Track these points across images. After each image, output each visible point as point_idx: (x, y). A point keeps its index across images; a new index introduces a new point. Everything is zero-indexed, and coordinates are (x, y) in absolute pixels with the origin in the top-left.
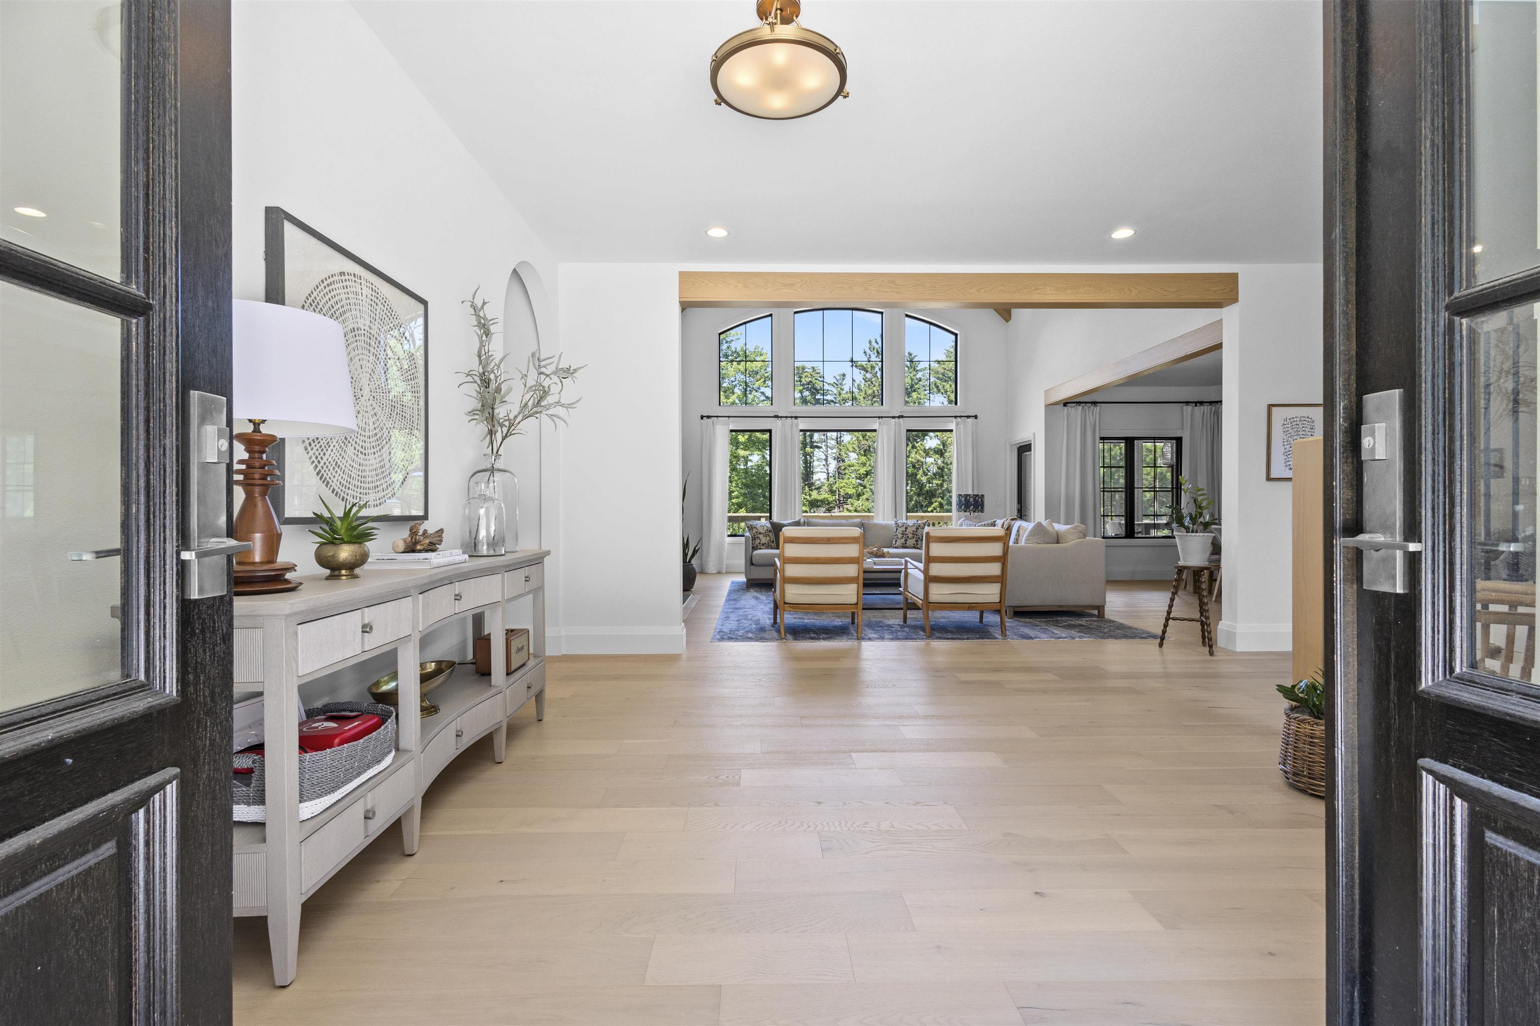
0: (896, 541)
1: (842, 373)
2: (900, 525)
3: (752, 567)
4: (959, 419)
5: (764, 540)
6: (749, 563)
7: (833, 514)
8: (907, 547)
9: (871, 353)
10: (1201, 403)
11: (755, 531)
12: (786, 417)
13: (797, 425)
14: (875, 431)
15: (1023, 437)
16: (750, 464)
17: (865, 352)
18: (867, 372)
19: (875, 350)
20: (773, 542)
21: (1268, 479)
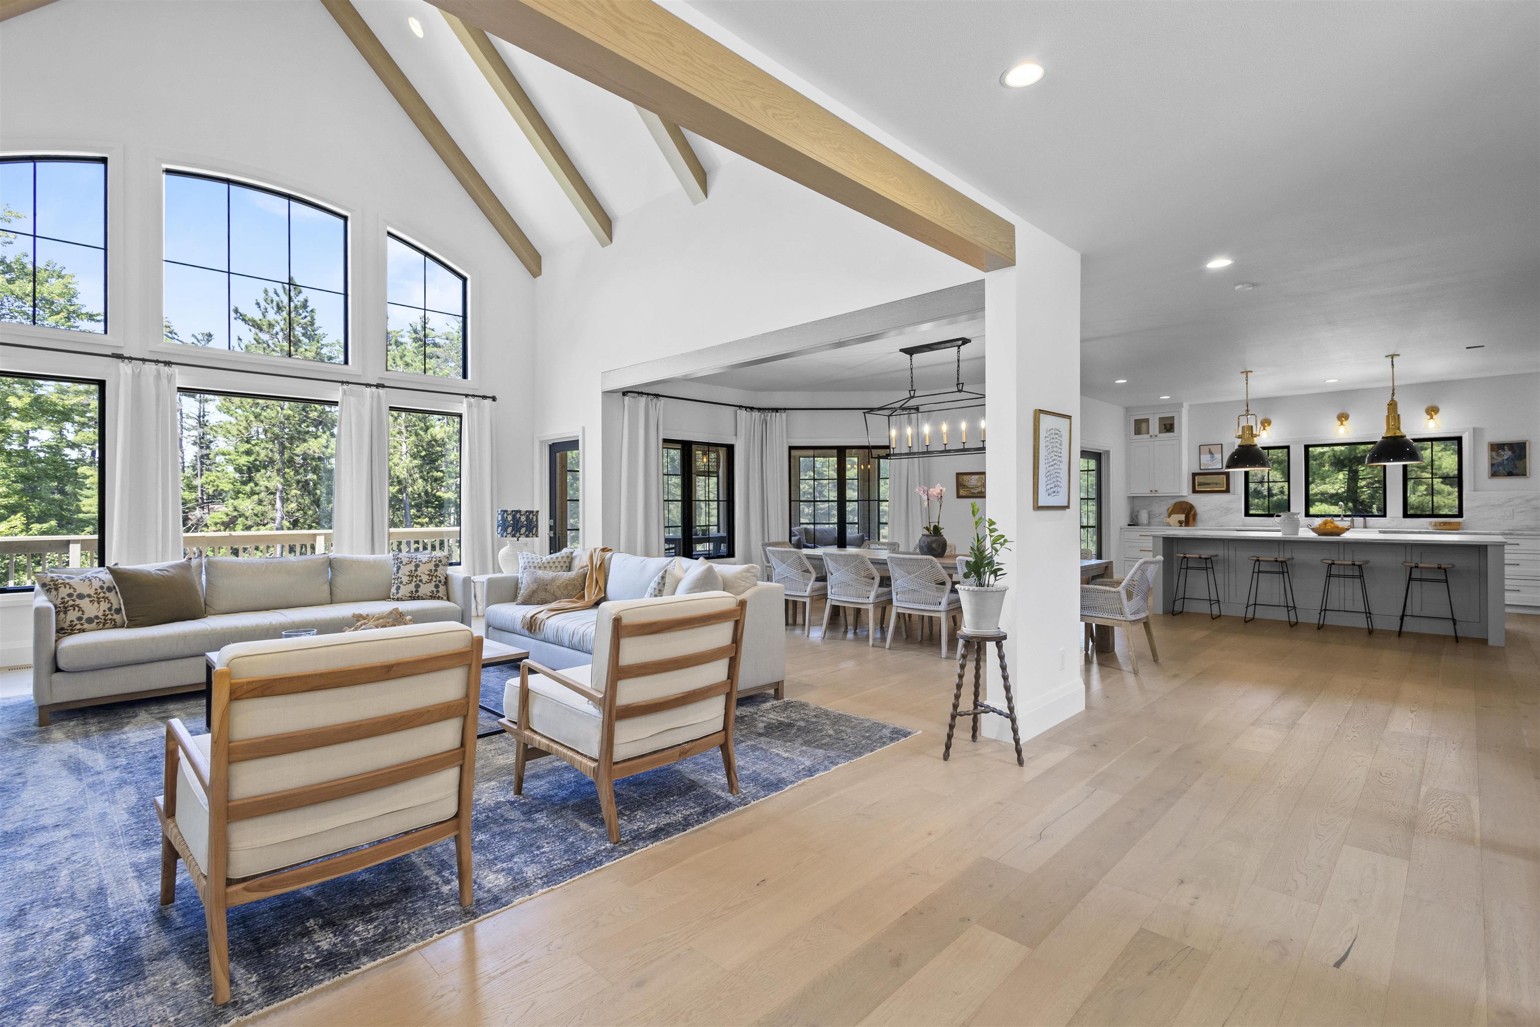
0: (398, 588)
1: (206, 332)
2: (405, 560)
3: (57, 676)
4: (472, 400)
5: (91, 609)
6: (47, 667)
7: (233, 533)
8: (418, 598)
9: (267, 306)
10: (752, 409)
11: (64, 592)
12: (144, 360)
13: (170, 378)
14: (335, 403)
15: (560, 432)
16: (31, 444)
17: (258, 304)
18: (261, 330)
19: (275, 303)
20: (118, 611)
21: (1036, 507)
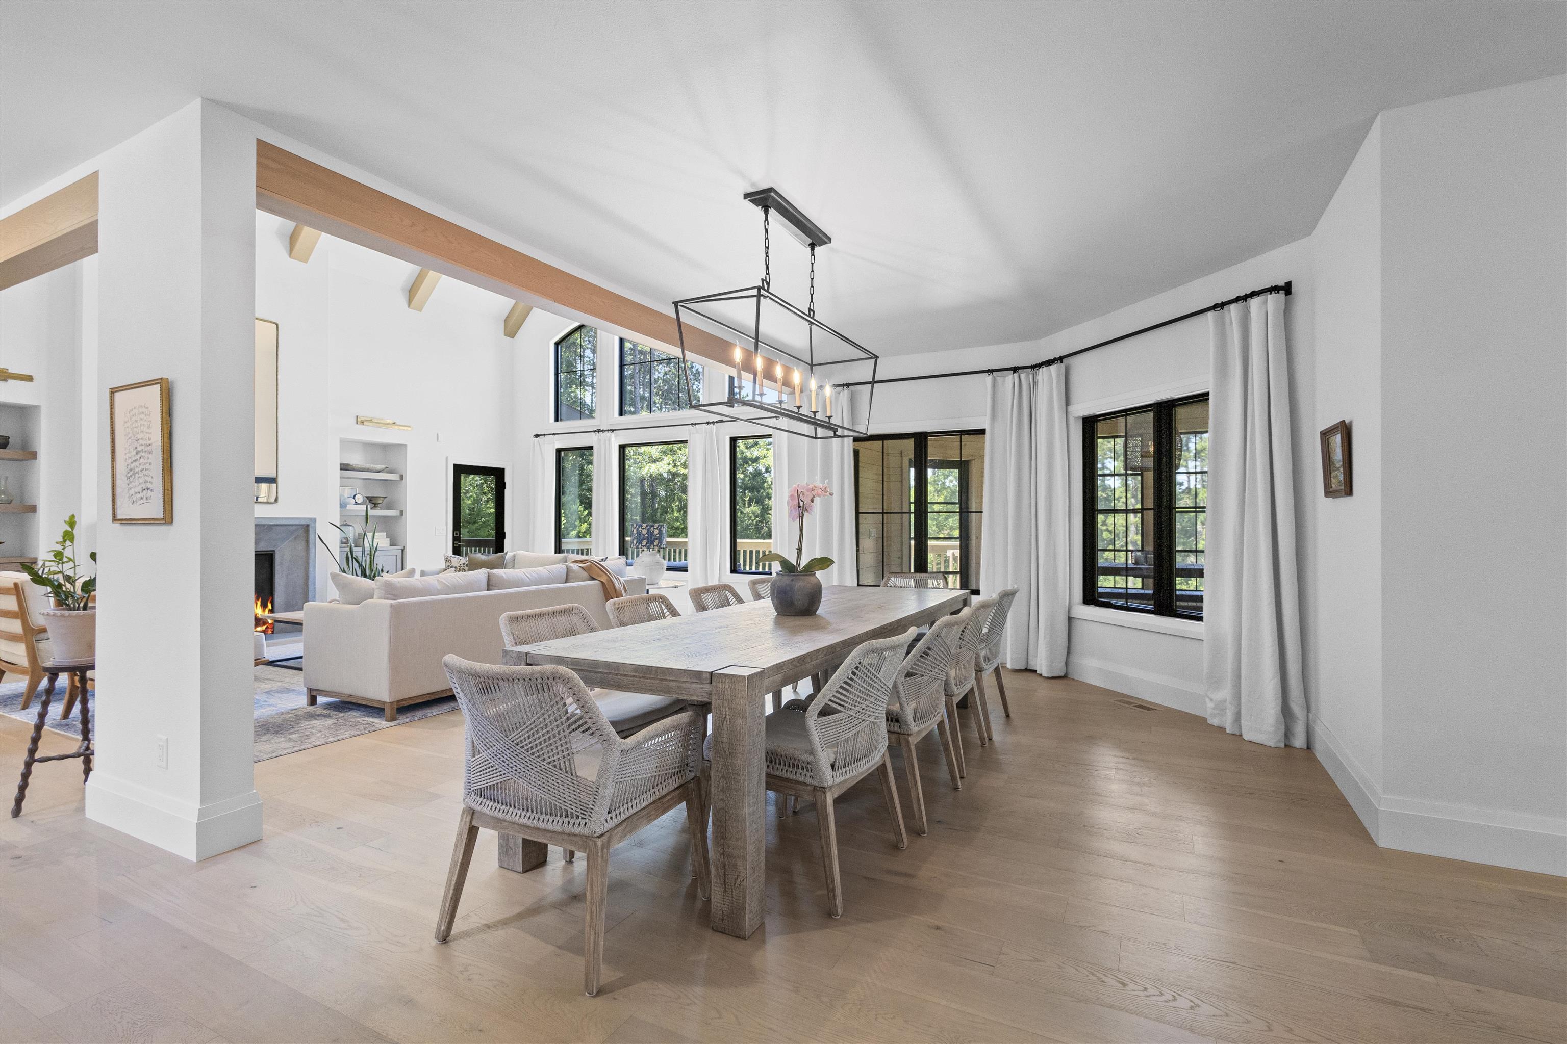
21: (115, 519)
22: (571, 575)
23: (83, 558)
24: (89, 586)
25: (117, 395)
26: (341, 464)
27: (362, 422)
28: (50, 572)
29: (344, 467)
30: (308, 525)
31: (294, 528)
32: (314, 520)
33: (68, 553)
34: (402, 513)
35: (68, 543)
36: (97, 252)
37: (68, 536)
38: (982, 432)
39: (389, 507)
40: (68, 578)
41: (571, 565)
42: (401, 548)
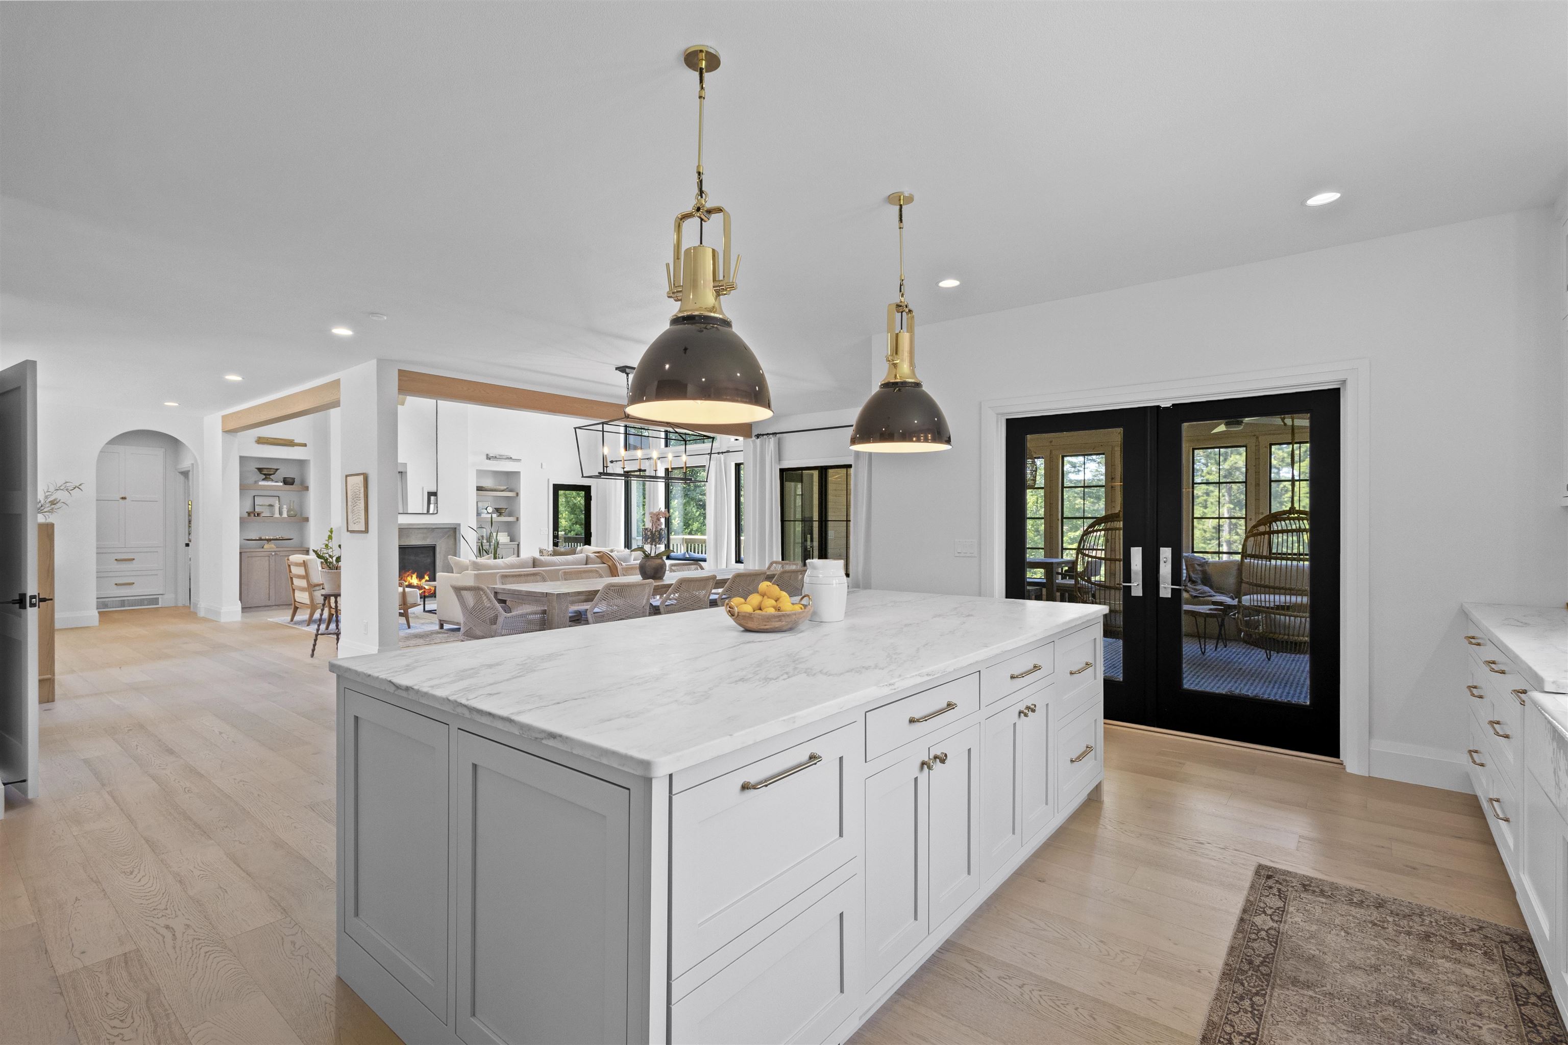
21: (348, 531)
22: (589, 561)
23: (336, 547)
24: (338, 559)
25: (348, 478)
26: (477, 487)
27: (490, 459)
28: (323, 553)
29: (479, 489)
30: (456, 528)
31: (448, 529)
32: (459, 525)
33: (330, 545)
34: (518, 519)
35: (330, 540)
36: (339, 406)
37: (330, 537)
38: (850, 466)
39: (510, 515)
40: (330, 556)
41: (591, 554)
42: (517, 543)
